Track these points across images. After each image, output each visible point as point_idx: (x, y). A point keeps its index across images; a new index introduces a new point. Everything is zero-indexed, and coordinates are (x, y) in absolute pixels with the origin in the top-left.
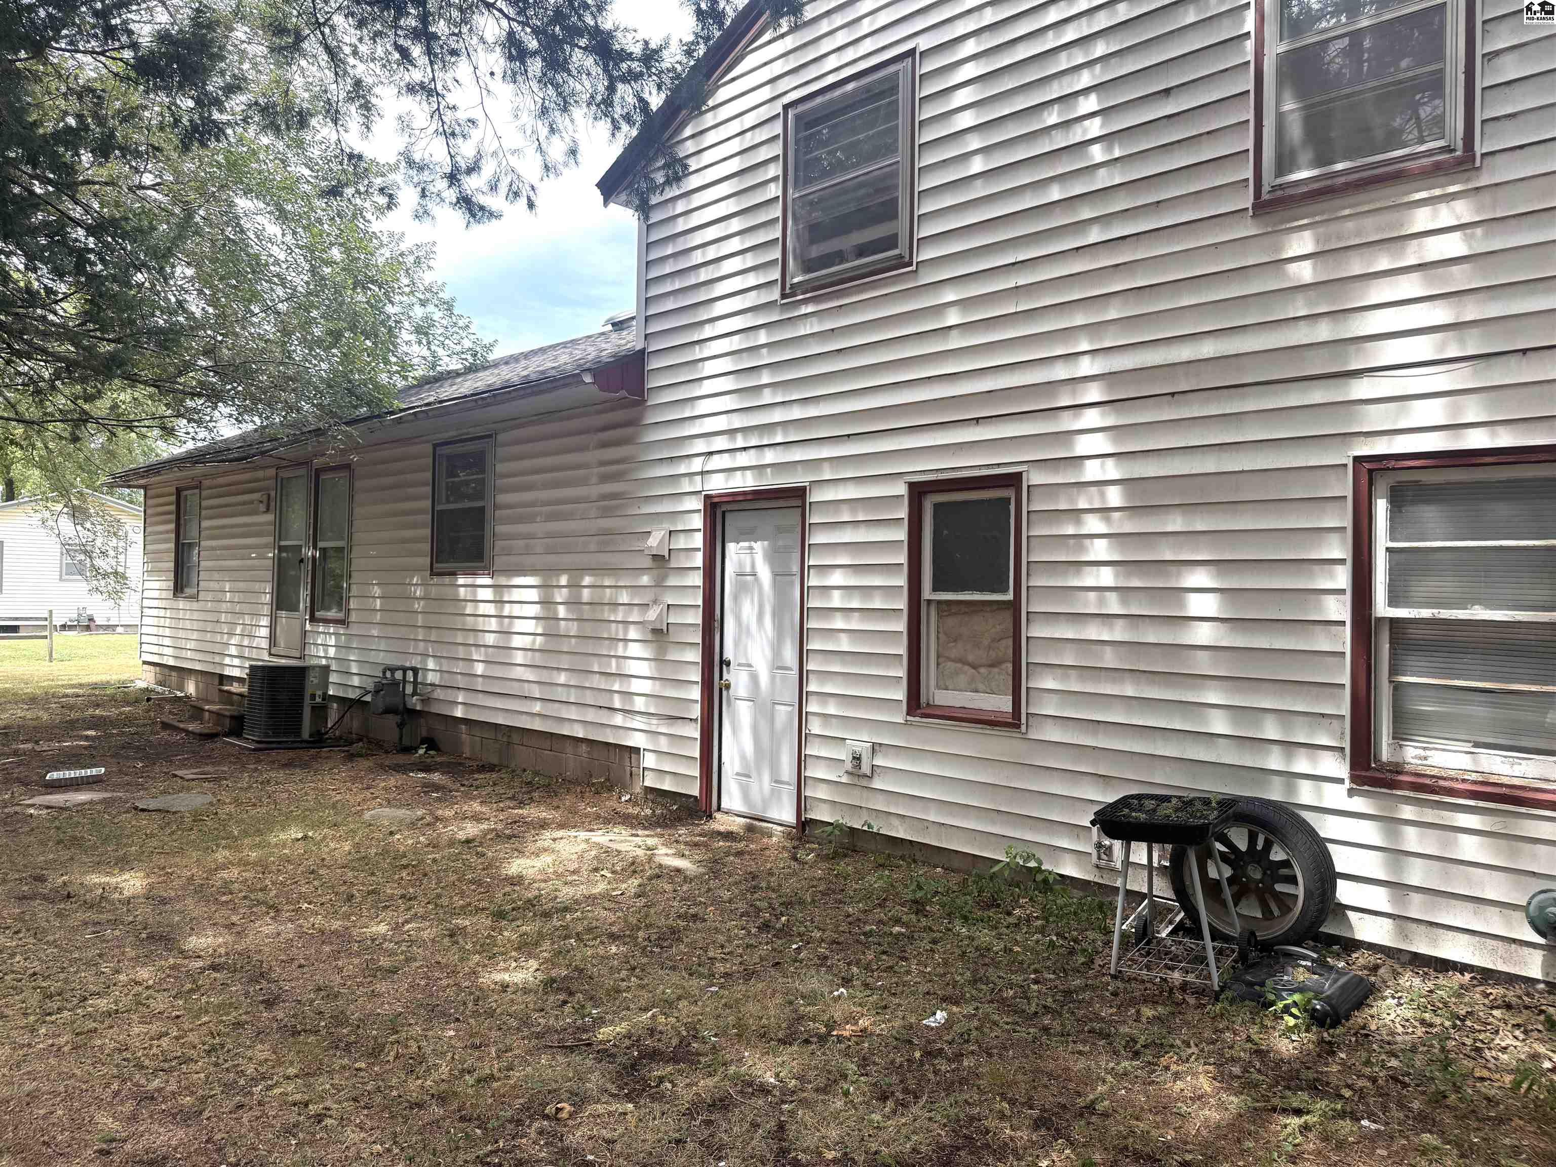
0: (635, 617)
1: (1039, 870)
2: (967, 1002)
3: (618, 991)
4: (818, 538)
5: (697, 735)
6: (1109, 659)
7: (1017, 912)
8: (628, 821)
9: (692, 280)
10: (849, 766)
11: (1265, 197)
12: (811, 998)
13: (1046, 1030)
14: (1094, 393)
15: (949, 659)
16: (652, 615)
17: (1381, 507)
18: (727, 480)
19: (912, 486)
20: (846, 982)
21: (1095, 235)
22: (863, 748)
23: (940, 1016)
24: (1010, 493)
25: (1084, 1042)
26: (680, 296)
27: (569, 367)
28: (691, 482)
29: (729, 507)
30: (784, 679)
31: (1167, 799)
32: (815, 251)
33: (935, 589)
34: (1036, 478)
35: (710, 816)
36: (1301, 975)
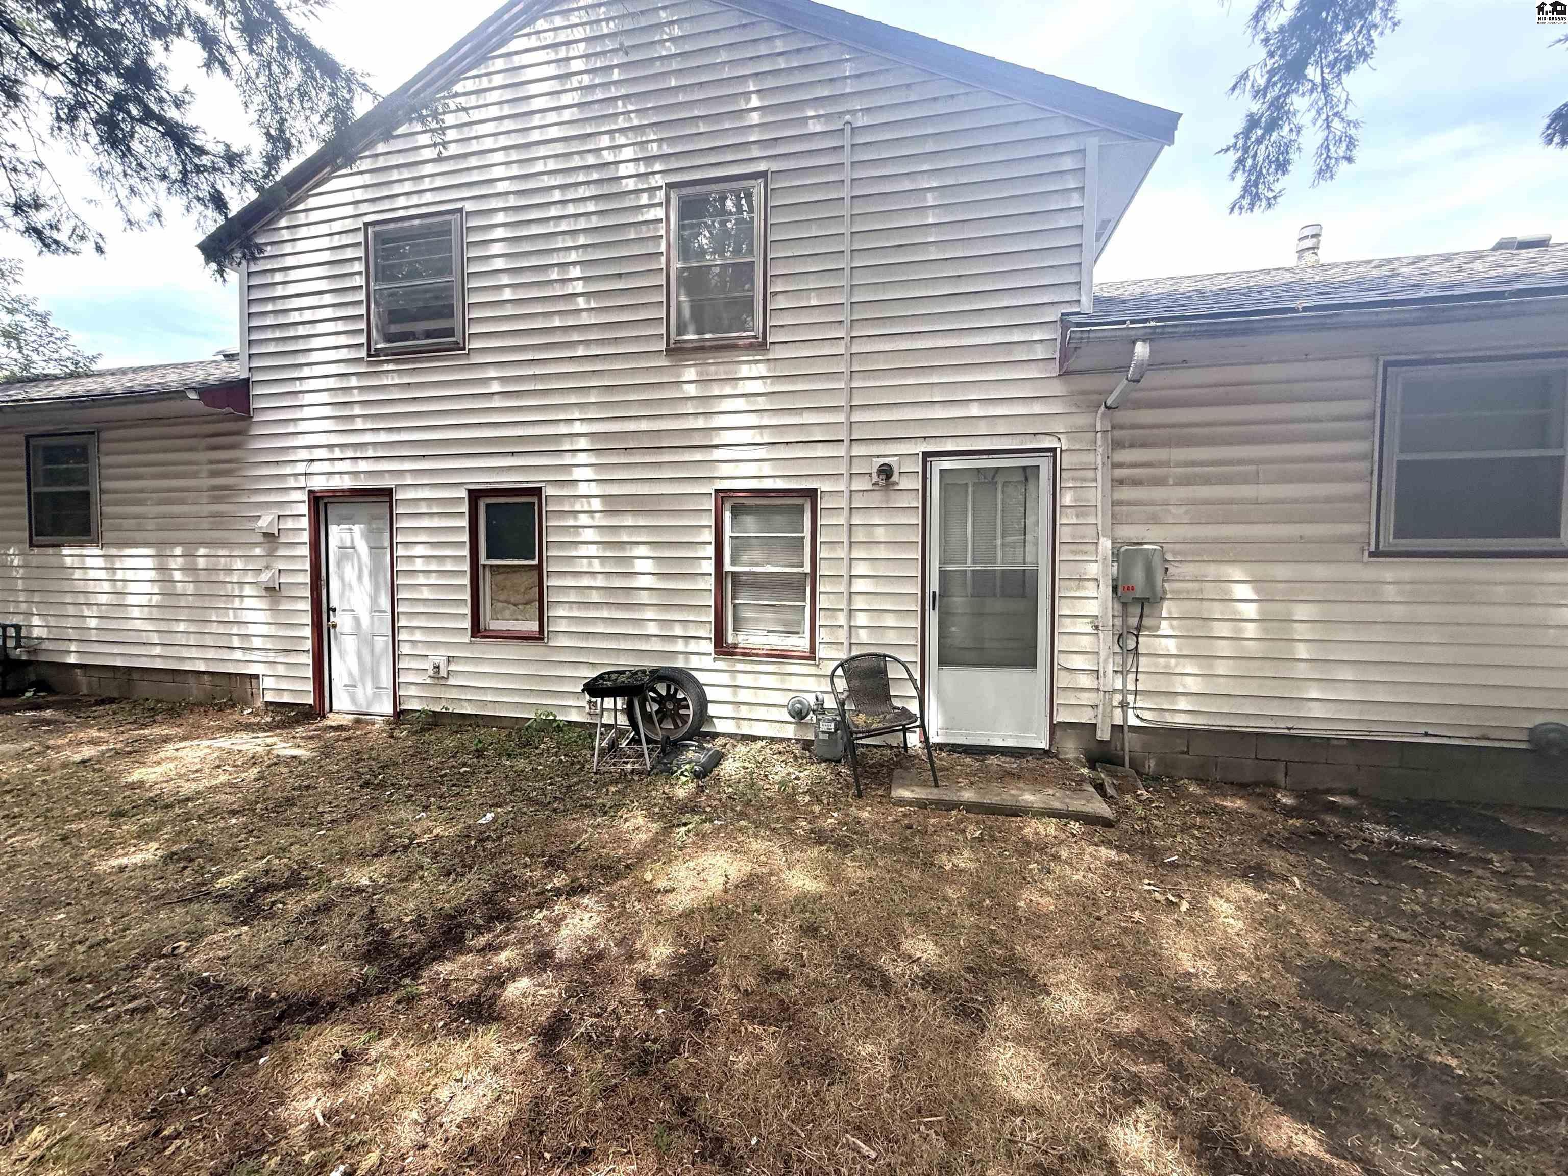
0: (249, 578)
1: (555, 720)
2: (507, 804)
3: (237, 850)
4: (402, 523)
5: (310, 661)
6: (595, 597)
7: (542, 746)
8: (248, 727)
9: (291, 333)
10: (431, 673)
11: (672, 346)
12: (398, 824)
13: (555, 810)
14: (583, 443)
15: (499, 601)
16: (265, 577)
17: (727, 515)
18: (328, 481)
19: (470, 492)
20: (426, 808)
21: (580, 352)
22: (442, 661)
23: (490, 816)
24: (535, 500)
25: (576, 813)
26: (281, 343)
27: (175, 384)
28: (296, 480)
29: (331, 500)
30: (380, 618)
31: (624, 672)
32: (394, 329)
33: (488, 557)
34: (549, 491)
35: (324, 716)
36: (690, 755)
